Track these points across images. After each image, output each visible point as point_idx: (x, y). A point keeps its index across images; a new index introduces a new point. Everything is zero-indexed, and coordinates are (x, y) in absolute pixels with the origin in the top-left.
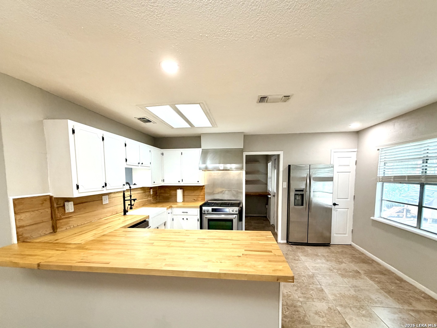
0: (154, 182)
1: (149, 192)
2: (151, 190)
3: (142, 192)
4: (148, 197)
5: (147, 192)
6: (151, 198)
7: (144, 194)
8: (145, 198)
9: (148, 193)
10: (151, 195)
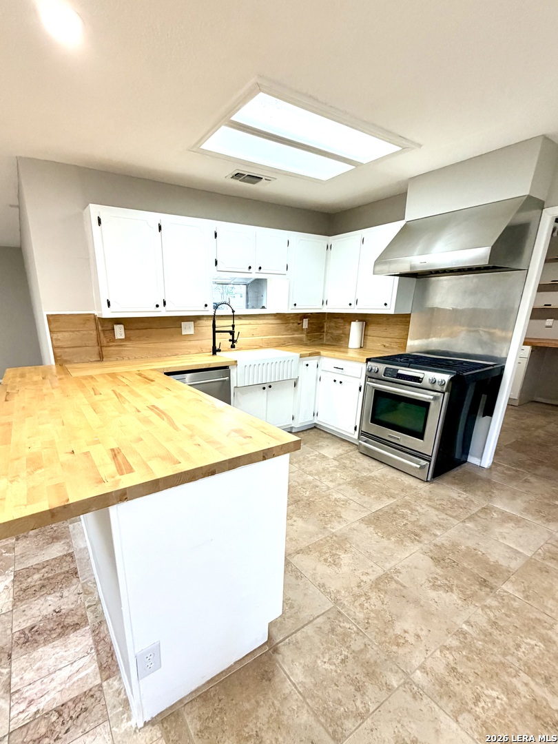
0: (295, 305)
1: (299, 324)
2: (305, 322)
3: (278, 321)
4: (296, 333)
5: (293, 323)
6: (304, 336)
7: (283, 327)
8: (285, 333)
9: (296, 325)
10: (303, 329)
